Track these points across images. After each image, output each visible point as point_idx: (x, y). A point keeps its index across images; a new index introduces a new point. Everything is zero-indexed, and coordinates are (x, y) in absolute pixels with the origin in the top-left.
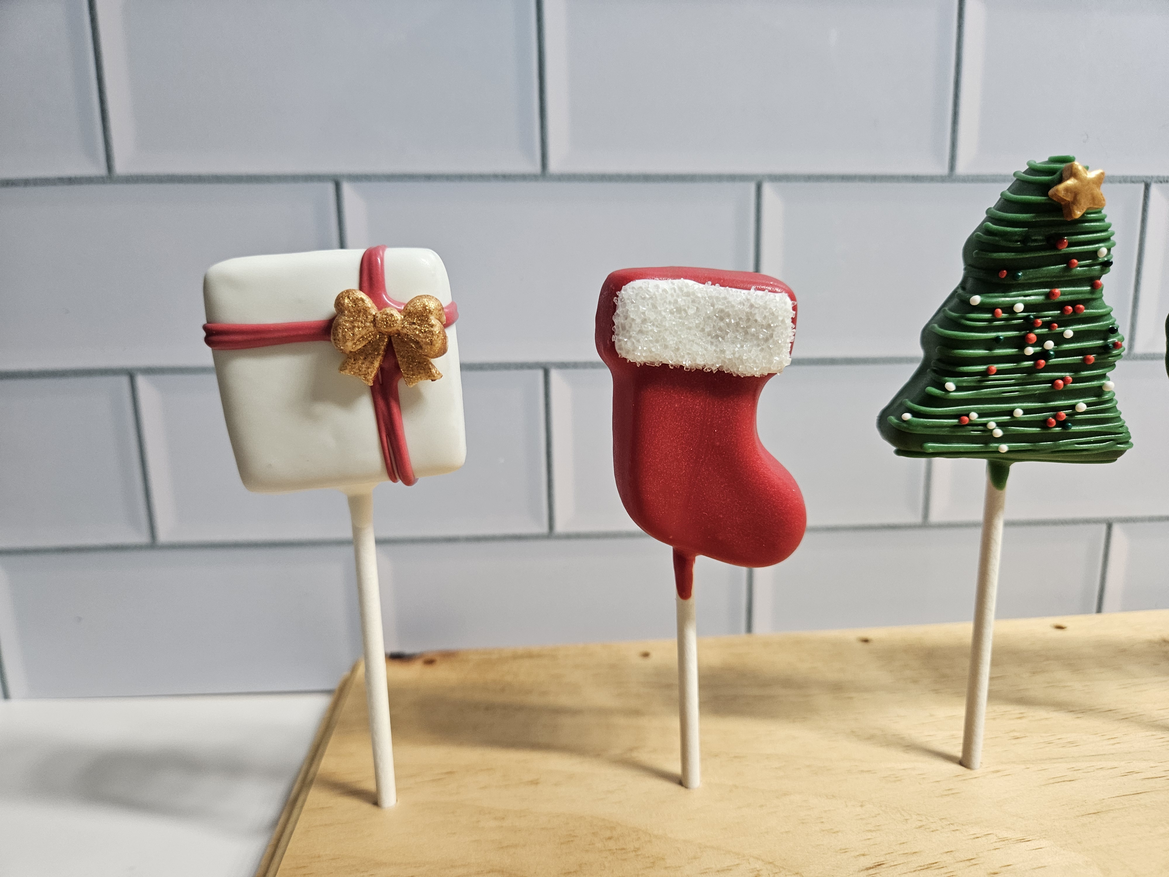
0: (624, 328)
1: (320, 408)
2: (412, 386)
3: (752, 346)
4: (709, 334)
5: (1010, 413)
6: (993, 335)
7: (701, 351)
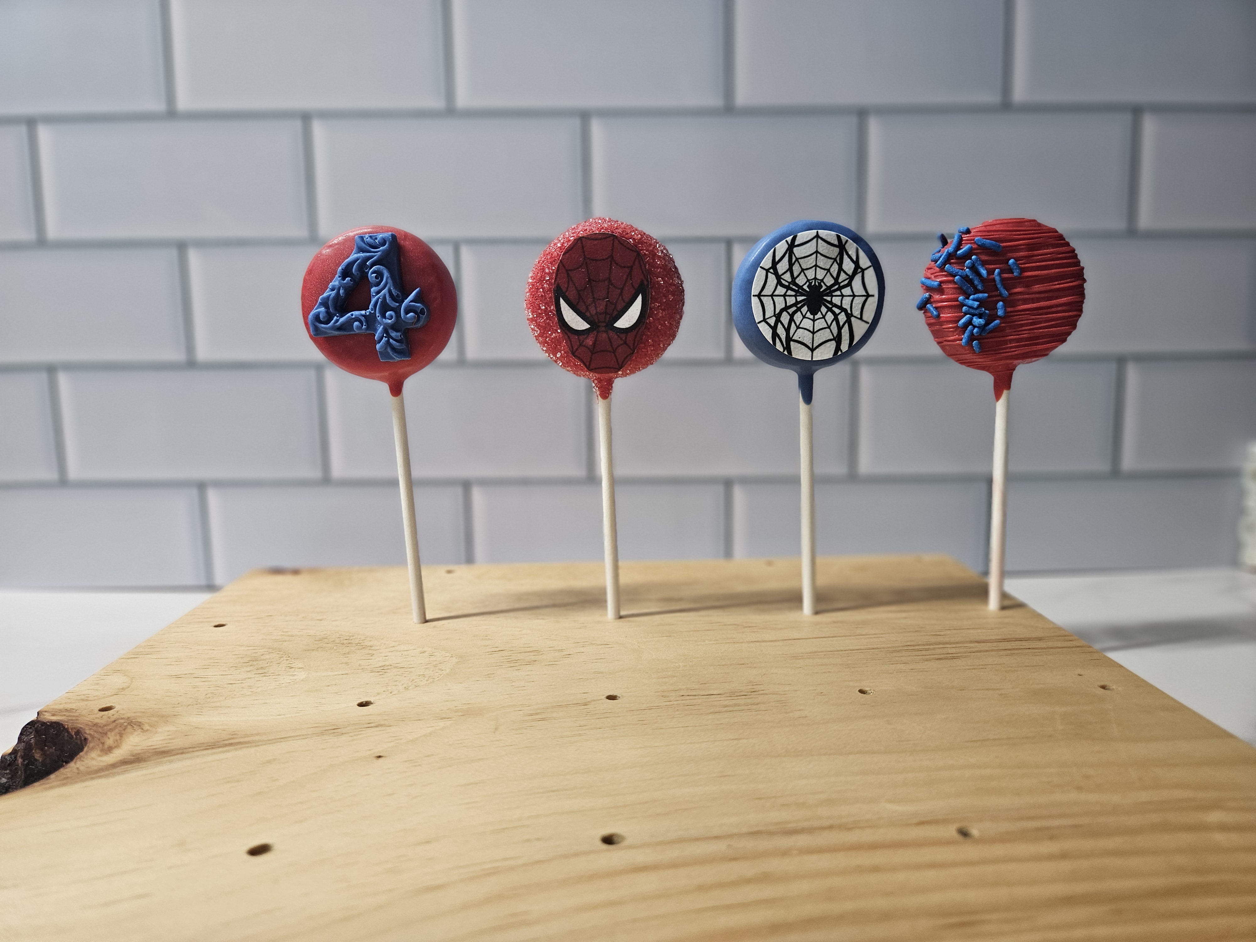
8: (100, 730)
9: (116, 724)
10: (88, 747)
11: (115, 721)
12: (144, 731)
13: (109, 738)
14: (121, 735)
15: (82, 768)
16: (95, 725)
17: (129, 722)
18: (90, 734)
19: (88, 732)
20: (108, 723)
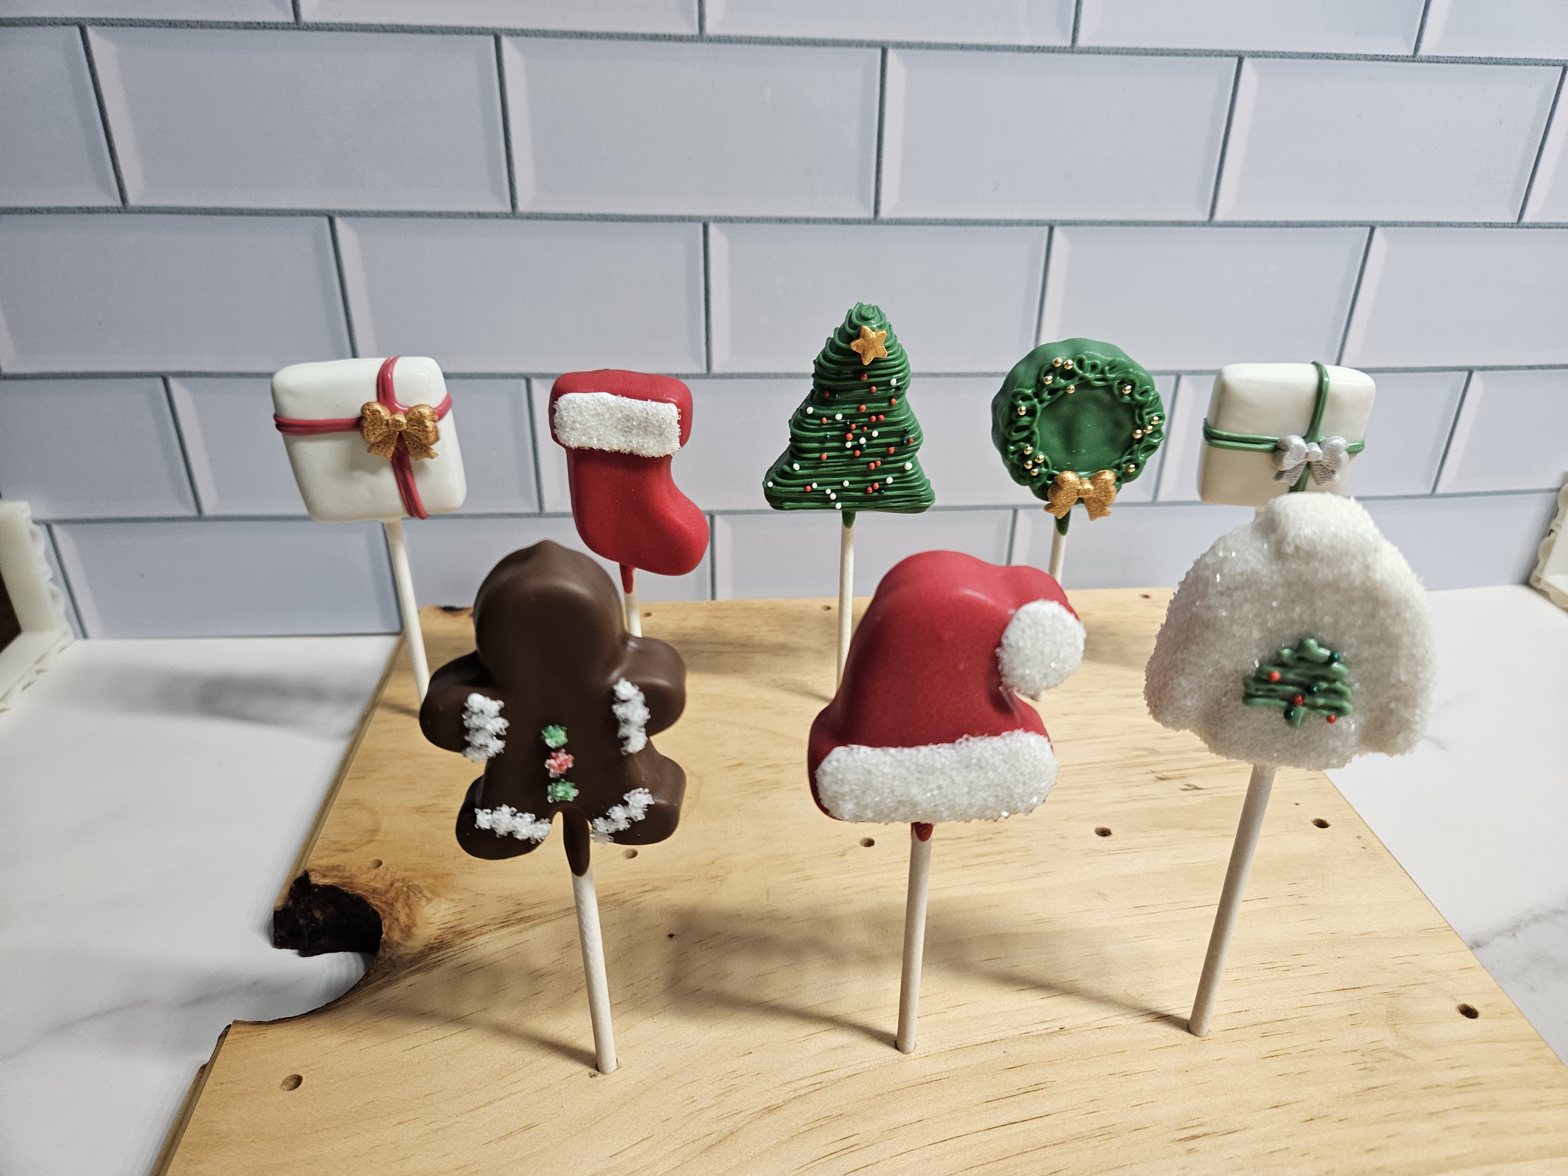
0: (561, 425)
1: (357, 474)
2: (418, 462)
3: (651, 439)
4: (621, 429)
5: (841, 483)
6: (822, 434)
7: (615, 441)
8: (384, 899)
9: (396, 888)
10: (384, 924)
11: (392, 885)
12: (429, 900)
13: (399, 912)
14: (410, 909)
15: (394, 957)
16: (375, 890)
17: (406, 885)
18: (376, 906)
19: (374, 902)
20: (387, 887)
